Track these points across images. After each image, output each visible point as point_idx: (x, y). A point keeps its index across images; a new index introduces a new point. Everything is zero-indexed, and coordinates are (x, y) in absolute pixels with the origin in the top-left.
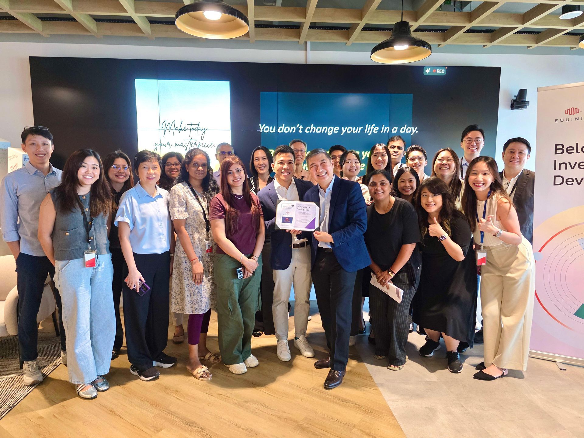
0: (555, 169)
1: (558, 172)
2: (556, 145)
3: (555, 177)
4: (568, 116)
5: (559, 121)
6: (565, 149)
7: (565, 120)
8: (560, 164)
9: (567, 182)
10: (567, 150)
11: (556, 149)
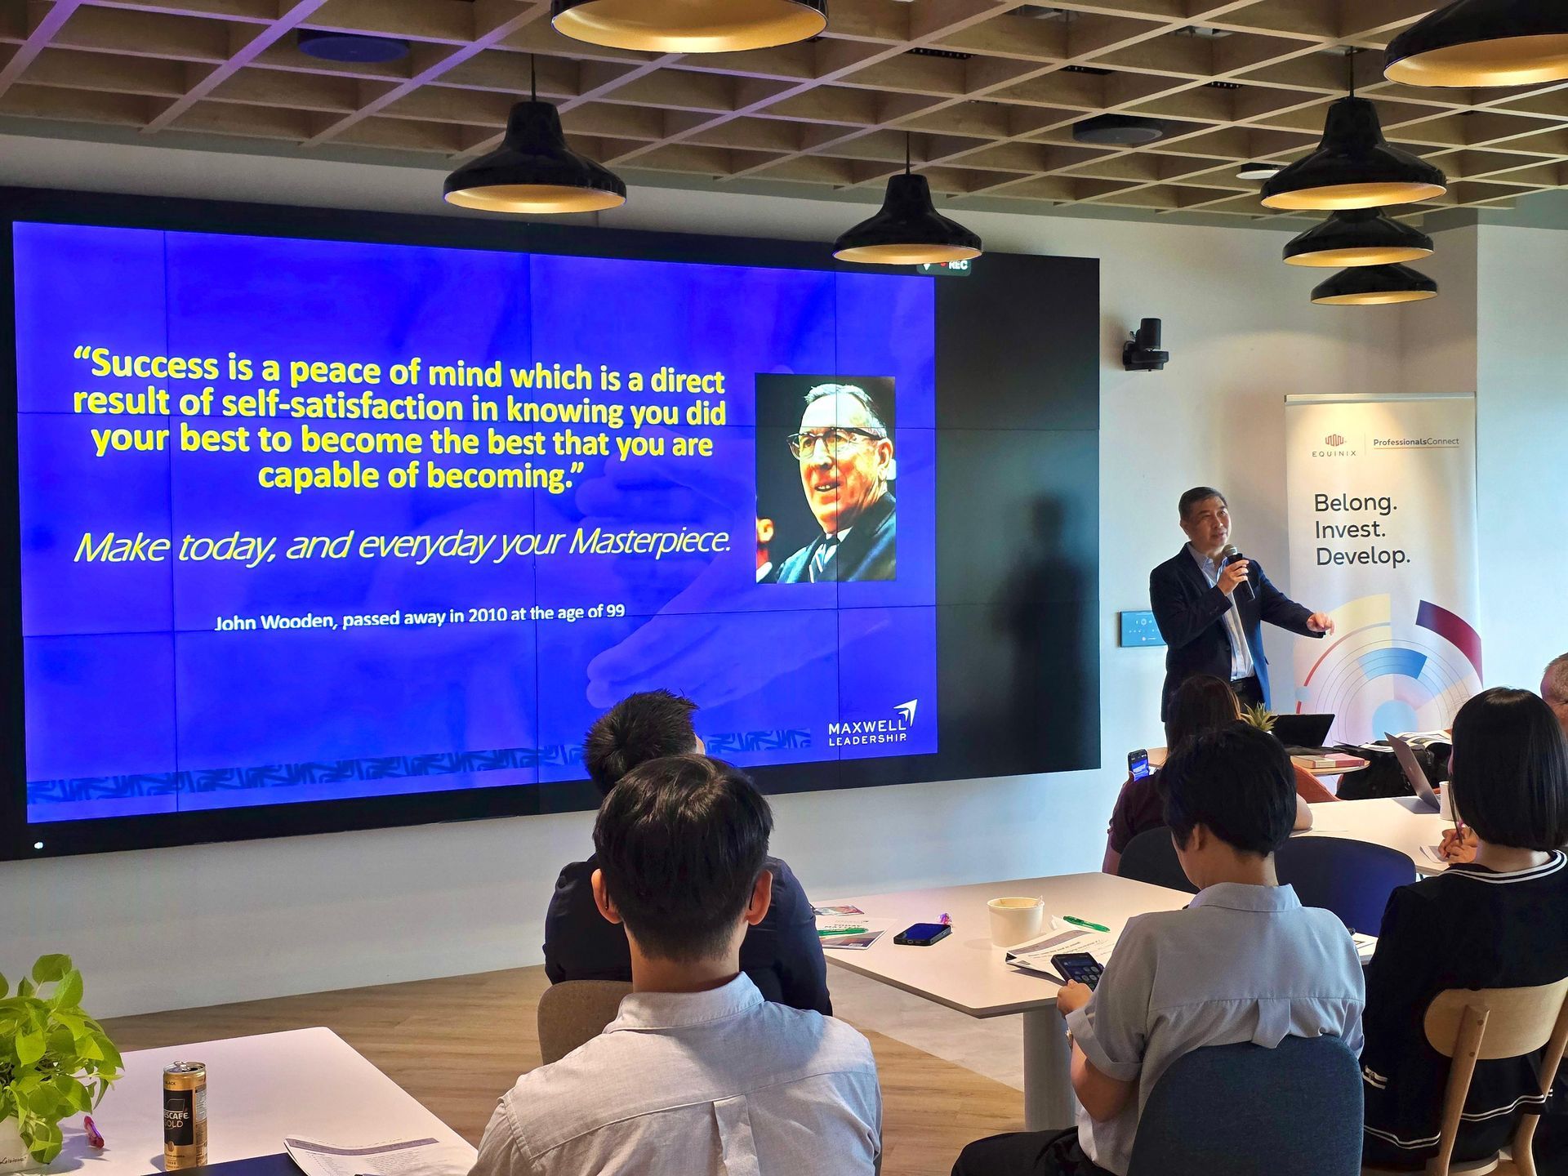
0: (1318, 537)
1: (1322, 543)
2: (1317, 496)
3: (1319, 550)
4: (1329, 448)
5: (1317, 454)
6: (1329, 502)
7: (1326, 454)
8: (1324, 529)
9: (1335, 559)
10: (1332, 505)
11: (1317, 503)
